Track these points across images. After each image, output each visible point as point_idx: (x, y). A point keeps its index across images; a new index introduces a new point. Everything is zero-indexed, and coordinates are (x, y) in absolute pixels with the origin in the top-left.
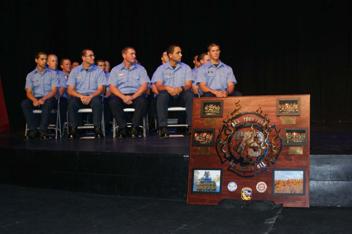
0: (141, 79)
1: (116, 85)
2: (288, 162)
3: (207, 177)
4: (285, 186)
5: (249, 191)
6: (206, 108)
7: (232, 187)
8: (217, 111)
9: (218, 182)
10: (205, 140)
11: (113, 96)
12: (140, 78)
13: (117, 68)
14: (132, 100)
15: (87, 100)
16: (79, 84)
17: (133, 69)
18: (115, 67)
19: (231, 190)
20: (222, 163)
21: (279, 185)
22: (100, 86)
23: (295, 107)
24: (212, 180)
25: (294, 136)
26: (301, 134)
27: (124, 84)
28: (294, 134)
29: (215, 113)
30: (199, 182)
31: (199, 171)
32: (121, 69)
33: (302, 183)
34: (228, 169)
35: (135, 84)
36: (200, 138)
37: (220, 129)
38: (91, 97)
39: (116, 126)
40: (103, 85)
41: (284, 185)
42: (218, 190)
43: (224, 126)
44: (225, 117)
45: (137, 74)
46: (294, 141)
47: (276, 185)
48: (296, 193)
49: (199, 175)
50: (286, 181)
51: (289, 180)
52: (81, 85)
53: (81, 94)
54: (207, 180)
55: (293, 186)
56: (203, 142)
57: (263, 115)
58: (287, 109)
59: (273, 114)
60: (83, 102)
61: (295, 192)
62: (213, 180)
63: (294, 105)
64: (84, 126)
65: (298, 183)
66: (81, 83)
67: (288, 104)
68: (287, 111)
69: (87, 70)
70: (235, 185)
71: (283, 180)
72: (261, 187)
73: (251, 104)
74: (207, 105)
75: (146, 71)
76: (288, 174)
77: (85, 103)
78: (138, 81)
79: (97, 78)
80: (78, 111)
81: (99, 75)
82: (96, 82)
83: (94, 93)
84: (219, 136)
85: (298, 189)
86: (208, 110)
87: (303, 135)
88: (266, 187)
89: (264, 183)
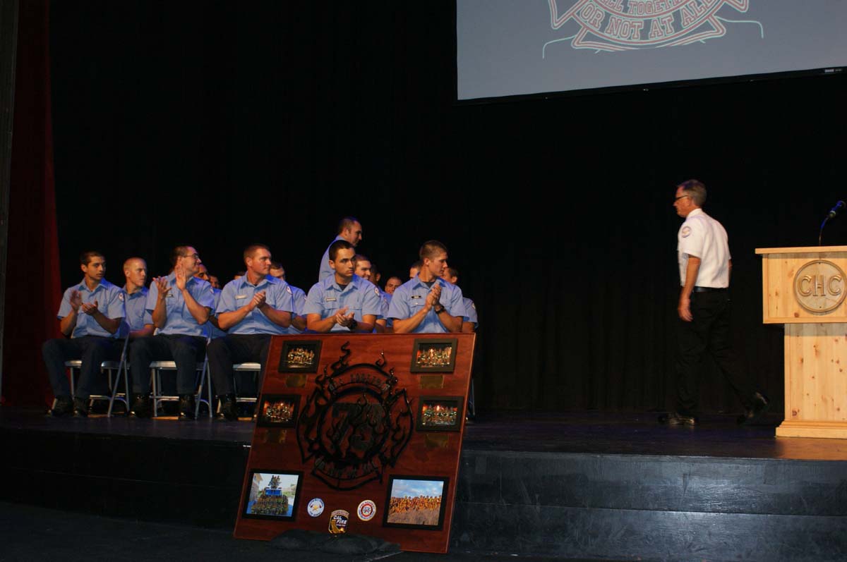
2: (419, 462)
3: (274, 487)
4: (409, 510)
5: (344, 518)
6: (291, 355)
7: (316, 507)
8: (308, 361)
9: (292, 497)
10: (280, 415)
12: (275, 303)
13: (234, 283)
17: (264, 286)
19: (312, 514)
20: (304, 460)
21: (397, 508)
23: (445, 356)
24: (283, 492)
25: (437, 412)
26: (449, 408)
28: (438, 408)
29: (303, 365)
30: (259, 496)
31: (262, 475)
32: (240, 286)
33: (439, 505)
34: (312, 474)
36: (272, 412)
37: (308, 396)
41: (407, 508)
42: (289, 513)
43: (317, 389)
44: (320, 372)
46: (436, 422)
47: (392, 507)
48: (426, 524)
49: (261, 482)
50: (411, 499)
51: (416, 498)
54: (273, 493)
55: (422, 509)
56: (277, 419)
57: (387, 369)
58: (430, 360)
59: (405, 368)
61: (424, 522)
63: (445, 353)
65: (432, 504)
67: (434, 349)
68: (431, 364)
70: (321, 505)
71: (406, 497)
72: (366, 510)
73: (369, 349)
74: (293, 350)
76: (416, 487)
85: (432, 517)
86: (294, 357)
87: (454, 411)
88: (374, 510)
89: (372, 502)
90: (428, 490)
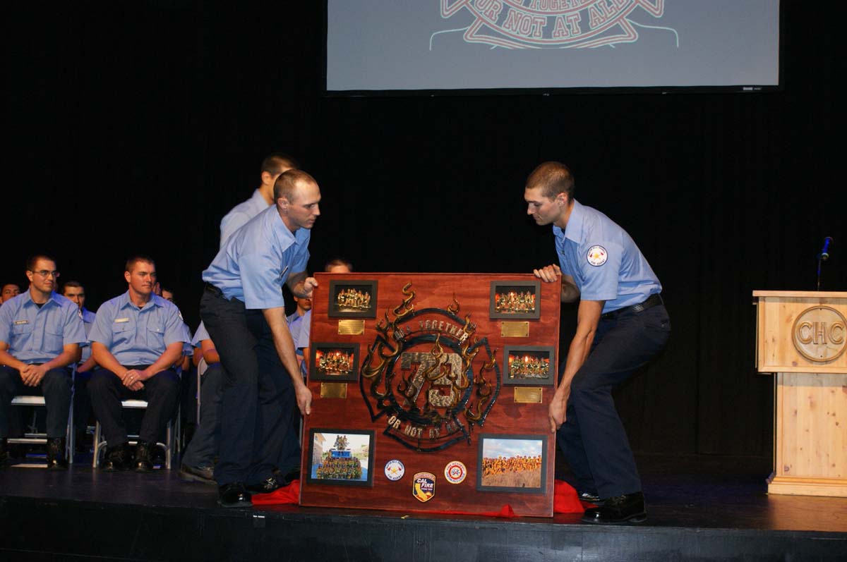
0: (167, 333)
1: (108, 345)
2: (511, 419)
3: (341, 448)
4: (505, 471)
5: (429, 481)
6: (341, 297)
8: (364, 304)
9: (365, 460)
10: (338, 367)
11: (99, 370)
12: (165, 330)
13: (112, 303)
14: (142, 382)
15: (35, 374)
16: (18, 339)
17: (151, 309)
18: (108, 303)
19: (391, 477)
20: (374, 418)
21: (491, 470)
22: (69, 344)
23: (528, 300)
24: (353, 454)
25: (525, 364)
26: (540, 360)
27: (127, 343)
28: (527, 359)
29: (358, 308)
30: (324, 458)
31: (324, 435)
32: (121, 308)
33: (540, 465)
34: (386, 433)
35: (153, 344)
36: (326, 363)
37: (369, 345)
38: (45, 367)
39: (101, 441)
40: (77, 342)
41: (503, 470)
42: (364, 477)
43: (379, 337)
44: (380, 318)
45: (159, 322)
46: (526, 375)
47: (485, 469)
48: (526, 486)
49: (323, 442)
50: (506, 460)
51: (512, 458)
52: (25, 340)
53: (22, 361)
54: (341, 454)
55: (520, 471)
56: (334, 371)
57: (460, 316)
58: (511, 305)
59: (483, 314)
60: (24, 379)
61: (524, 485)
62: (353, 456)
63: (528, 297)
64: (23, 437)
65: (531, 464)
66: (23, 336)
67: (514, 292)
68: (513, 310)
69: (40, 306)
70: (401, 467)
71: (500, 458)
72: (455, 472)
73: (436, 291)
74: (343, 291)
75: (180, 316)
76: (511, 447)
77: (30, 381)
78: (160, 338)
79: (62, 325)
80: (12, 399)
81: (68, 318)
82: (60, 335)
83: (52, 359)
84: (369, 359)
85: (531, 478)
86: (345, 300)
87: (545, 363)
88: (465, 472)
89: (461, 464)
90: (524, 449)
